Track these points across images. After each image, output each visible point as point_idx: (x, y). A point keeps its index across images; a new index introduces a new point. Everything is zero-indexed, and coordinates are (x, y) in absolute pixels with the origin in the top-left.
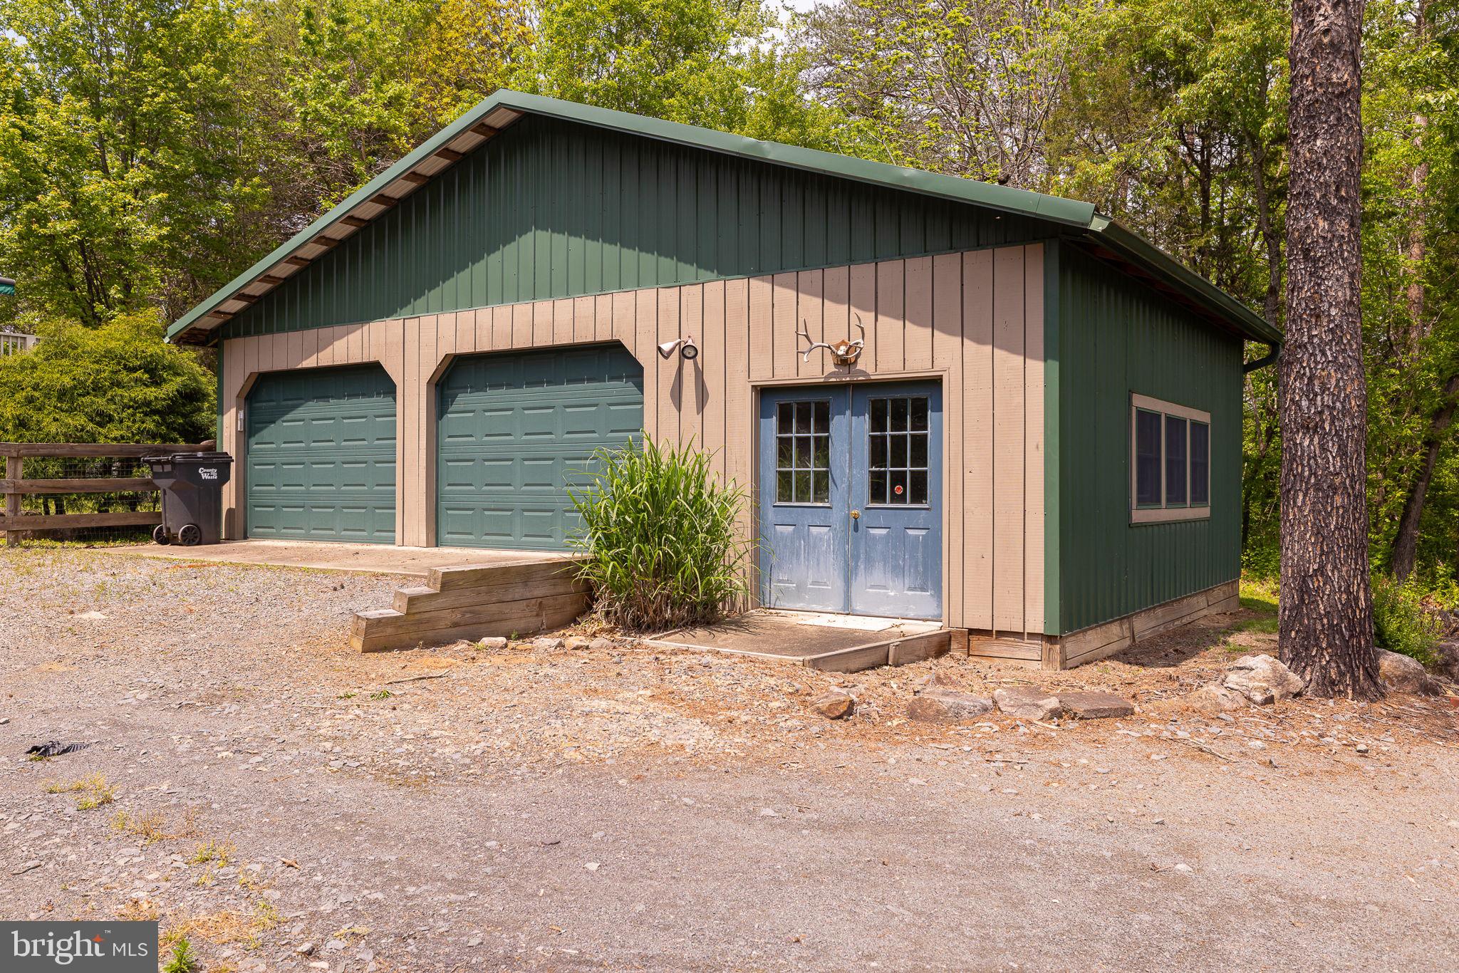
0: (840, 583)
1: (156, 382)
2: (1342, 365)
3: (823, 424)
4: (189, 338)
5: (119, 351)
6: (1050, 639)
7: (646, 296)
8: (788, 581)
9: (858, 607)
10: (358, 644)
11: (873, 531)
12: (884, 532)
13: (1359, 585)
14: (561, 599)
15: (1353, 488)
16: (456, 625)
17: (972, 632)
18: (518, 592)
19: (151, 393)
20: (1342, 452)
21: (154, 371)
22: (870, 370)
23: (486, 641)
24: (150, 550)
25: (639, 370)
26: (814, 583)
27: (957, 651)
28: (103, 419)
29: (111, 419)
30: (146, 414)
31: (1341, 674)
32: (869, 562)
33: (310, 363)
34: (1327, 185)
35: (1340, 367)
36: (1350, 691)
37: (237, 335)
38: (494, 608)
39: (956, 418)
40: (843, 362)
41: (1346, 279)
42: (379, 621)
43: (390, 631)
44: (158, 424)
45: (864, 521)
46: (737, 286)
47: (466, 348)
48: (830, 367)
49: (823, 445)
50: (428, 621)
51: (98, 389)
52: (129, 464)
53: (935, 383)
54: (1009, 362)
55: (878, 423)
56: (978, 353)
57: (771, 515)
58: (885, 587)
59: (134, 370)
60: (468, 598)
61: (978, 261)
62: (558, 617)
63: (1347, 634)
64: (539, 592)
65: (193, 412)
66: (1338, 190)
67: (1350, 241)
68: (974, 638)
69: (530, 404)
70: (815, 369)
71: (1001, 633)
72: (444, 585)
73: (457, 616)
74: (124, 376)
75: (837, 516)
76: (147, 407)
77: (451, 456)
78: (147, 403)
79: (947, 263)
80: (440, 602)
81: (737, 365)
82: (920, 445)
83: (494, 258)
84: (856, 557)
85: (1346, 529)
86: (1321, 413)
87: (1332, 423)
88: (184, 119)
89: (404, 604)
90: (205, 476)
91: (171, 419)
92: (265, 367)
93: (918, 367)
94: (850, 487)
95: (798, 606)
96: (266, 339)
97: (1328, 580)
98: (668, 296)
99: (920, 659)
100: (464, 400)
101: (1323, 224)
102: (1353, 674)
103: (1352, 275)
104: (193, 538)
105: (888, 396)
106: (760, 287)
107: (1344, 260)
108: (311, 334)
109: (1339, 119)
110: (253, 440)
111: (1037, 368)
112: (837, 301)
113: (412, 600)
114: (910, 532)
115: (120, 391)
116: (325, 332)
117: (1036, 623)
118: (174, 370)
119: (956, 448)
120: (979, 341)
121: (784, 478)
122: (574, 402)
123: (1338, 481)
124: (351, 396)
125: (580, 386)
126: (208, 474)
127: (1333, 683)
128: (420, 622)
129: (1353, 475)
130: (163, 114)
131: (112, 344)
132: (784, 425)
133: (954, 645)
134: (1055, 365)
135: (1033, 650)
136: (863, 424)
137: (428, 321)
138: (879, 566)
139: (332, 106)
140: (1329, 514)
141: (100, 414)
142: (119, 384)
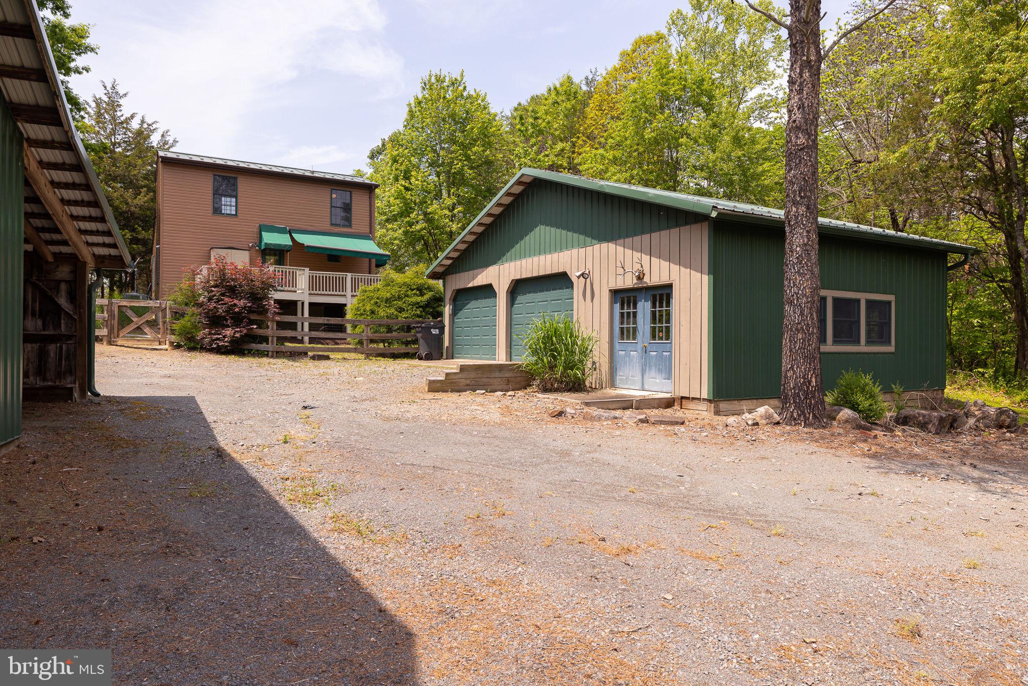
0: (640, 377)
1: (422, 295)
2: (802, 274)
3: (635, 307)
4: (434, 276)
5: (409, 283)
6: (710, 401)
7: (575, 251)
8: (623, 376)
9: (646, 387)
10: (427, 389)
11: (651, 353)
12: (655, 353)
13: (812, 375)
14: (519, 379)
15: (808, 331)
16: (468, 385)
17: (682, 398)
18: (497, 374)
19: (419, 299)
20: (802, 314)
21: (421, 290)
22: (648, 281)
23: (477, 391)
24: (416, 362)
25: (572, 283)
26: (632, 376)
27: (677, 407)
28: (401, 310)
29: (404, 310)
30: (417, 308)
31: (799, 416)
32: (650, 367)
33: (470, 285)
34: (795, 191)
35: (800, 274)
36: (803, 424)
37: (449, 274)
38: (485, 380)
39: (677, 302)
40: (640, 278)
41: (805, 234)
42: (434, 381)
43: (438, 385)
44: (421, 312)
45: (649, 349)
46: (604, 245)
47: (519, 277)
48: (635, 281)
49: (635, 314)
50: (455, 383)
51: (400, 298)
52: (409, 329)
53: (670, 286)
54: (696, 275)
55: (654, 306)
56: (685, 271)
57: (617, 346)
58: (655, 378)
59: (413, 290)
60: (473, 375)
61: (685, 230)
62: (517, 386)
63: (802, 398)
64: (507, 375)
65: (438, 306)
66: (799, 193)
67: (807, 216)
68: (683, 400)
69: (541, 300)
70: (629, 282)
71: (693, 399)
72: (461, 369)
73: (468, 382)
74: (409, 293)
75: (640, 346)
76: (417, 305)
77: (516, 323)
78: (418, 303)
79: (675, 231)
80: (460, 376)
81: (604, 281)
82: (668, 314)
83: (527, 238)
84: (646, 365)
85: (804, 349)
86: (793, 296)
87: (797, 300)
88: (468, 172)
89: (444, 375)
90: (434, 333)
91: (427, 309)
92: (458, 287)
93: (664, 280)
94: (643, 333)
95: (626, 387)
96: (458, 275)
97: (794, 373)
98: (582, 251)
99: (654, 408)
100: (520, 299)
101: (794, 209)
102: (805, 416)
103: (808, 232)
104: (429, 357)
105: (658, 292)
106: (612, 246)
107: (804, 225)
108: (471, 272)
109: (800, 161)
110: (456, 317)
111: (706, 278)
112: (637, 251)
113: (447, 374)
114: (664, 353)
115: (407, 299)
116: (476, 271)
117: (705, 395)
118: (430, 289)
119: (677, 315)
120: (686, 267)
121: (622, 329)
122: (555, 298)
123: (799, 326)
124: (485, 298)
125: (556, 291)
126: (435, 332)
127: (795, 419)
128: (452, 383)
129: (808, 324)
130: (461, 172)
131: (406, 280)
132: (622, 308)
133: (676, 404)
134: (712, 276)
135: (703, 406)
136: (648, 305)
137: (506, 265)
138: (653, 368)
139: (531, 160)
140: (796, 342)
141: (400, 308)
142: (407, 296)
